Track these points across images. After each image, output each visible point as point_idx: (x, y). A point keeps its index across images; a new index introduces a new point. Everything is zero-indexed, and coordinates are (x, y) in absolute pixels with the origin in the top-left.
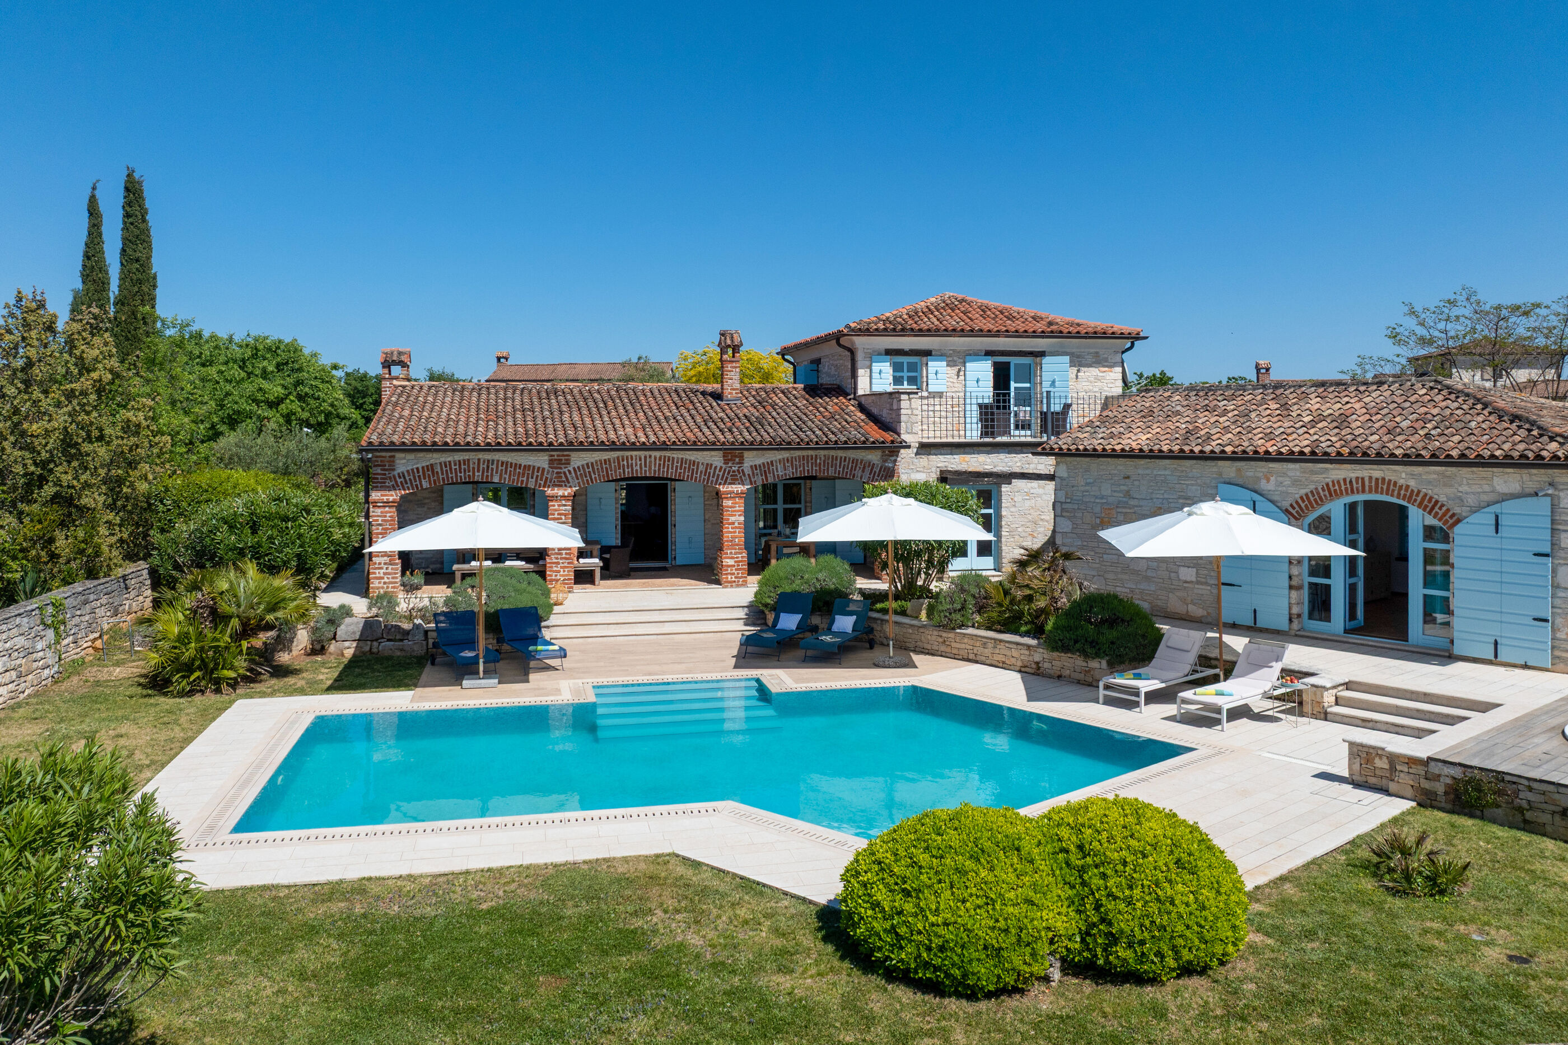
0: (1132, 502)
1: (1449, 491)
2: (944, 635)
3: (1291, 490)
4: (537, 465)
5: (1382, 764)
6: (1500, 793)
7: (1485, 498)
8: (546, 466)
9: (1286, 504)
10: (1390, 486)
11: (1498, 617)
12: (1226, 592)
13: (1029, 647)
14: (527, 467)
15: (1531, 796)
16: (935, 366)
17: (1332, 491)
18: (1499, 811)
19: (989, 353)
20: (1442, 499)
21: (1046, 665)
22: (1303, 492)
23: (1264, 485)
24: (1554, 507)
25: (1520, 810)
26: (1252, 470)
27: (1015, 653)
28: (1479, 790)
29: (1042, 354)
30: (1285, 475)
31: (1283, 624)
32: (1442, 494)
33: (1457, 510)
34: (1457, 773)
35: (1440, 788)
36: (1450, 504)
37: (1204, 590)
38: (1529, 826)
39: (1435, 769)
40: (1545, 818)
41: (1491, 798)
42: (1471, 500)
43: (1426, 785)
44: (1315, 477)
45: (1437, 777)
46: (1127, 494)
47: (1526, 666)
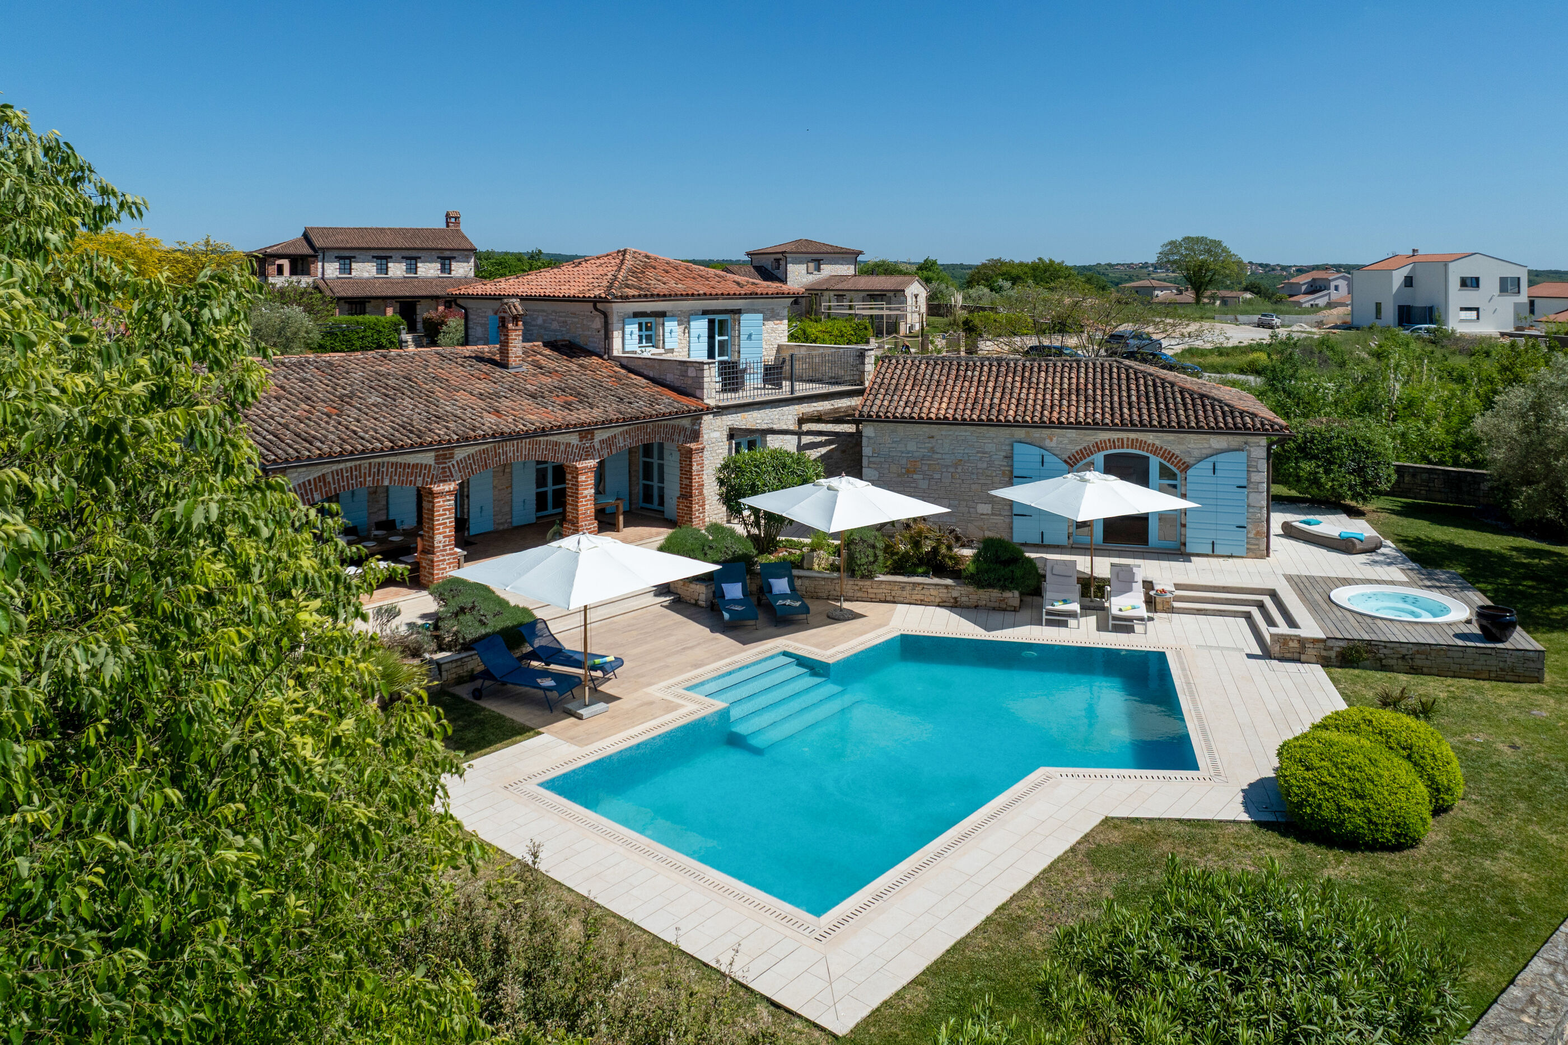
0: (936, 456)
1: (1182, 447)
2: (860, 583)
3: (1069, 447)
4: (424, 462)
5: (1293, 644)
6: (1370, 652)
7: (1205, 451)
8: (432, 463)
9: (1065, 457)
10: (1142, 444)
11: (1214, 527)
12: (1017, 521)
13: (947, 586)
14: (415, 466)
15: (1385, 651)
16: (671, 325)
17: (1099, 447)
18: (1368, 662)
19: (705, 313)
20: (1177, 452)
21: (964, 599)
22: (1078, 448)
23: (1048, 443)
24: (1248, 456)
25: (1381, 660)
26: (1037, 434)
27: (933, 592)
28: (1357, 652)
29: (739, 312)
30: (1064, 436)
31: (1064, 541)
32: (1177, 449)
33: (1187, 460)
34: (1342, 644)
35: (1333, 654)
36: (1182, 456)
37: (998, 519)
38: (1384, 668)
39: (1330, 643)
40: (1393, 662)
41: (1365, 655)
42: (1196, 453)
43: (1324, 653)
44: (1088, 438)
45: (1331, 648)
46: (932, 450)
47: (1231, 556)
